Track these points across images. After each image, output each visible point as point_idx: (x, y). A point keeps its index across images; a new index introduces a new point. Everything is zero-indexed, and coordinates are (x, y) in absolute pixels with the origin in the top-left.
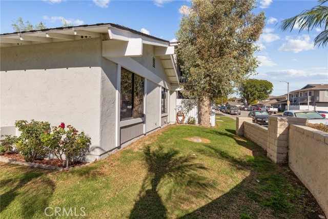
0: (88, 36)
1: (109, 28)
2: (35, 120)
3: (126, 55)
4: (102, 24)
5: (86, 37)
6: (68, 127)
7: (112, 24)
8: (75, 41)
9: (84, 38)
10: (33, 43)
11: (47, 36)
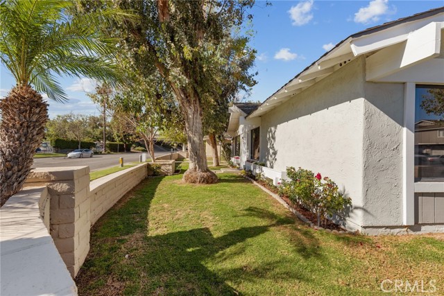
0: (347, 60)
1: (351, 43)
2: (302, 168)
3: (401, 67)
4: (342, 42)
5: (345, 62)
6: (325, 179)
7: (353, 36)
8: (334, 72)
9: (343, 65)
10: (303, 89)
11: (300, 81)
